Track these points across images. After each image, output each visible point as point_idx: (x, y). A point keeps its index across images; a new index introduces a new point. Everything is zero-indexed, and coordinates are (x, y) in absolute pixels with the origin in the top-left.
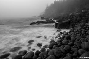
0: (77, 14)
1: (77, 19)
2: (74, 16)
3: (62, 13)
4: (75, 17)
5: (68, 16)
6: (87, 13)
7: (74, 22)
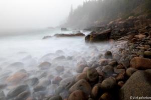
0: (121, 22)
1: (121, 30)
2: (116, 26)
3: (97, 22)
4: (118, 27)
5: (107, 26)
6: (137, 21)
7: (116, 35)
